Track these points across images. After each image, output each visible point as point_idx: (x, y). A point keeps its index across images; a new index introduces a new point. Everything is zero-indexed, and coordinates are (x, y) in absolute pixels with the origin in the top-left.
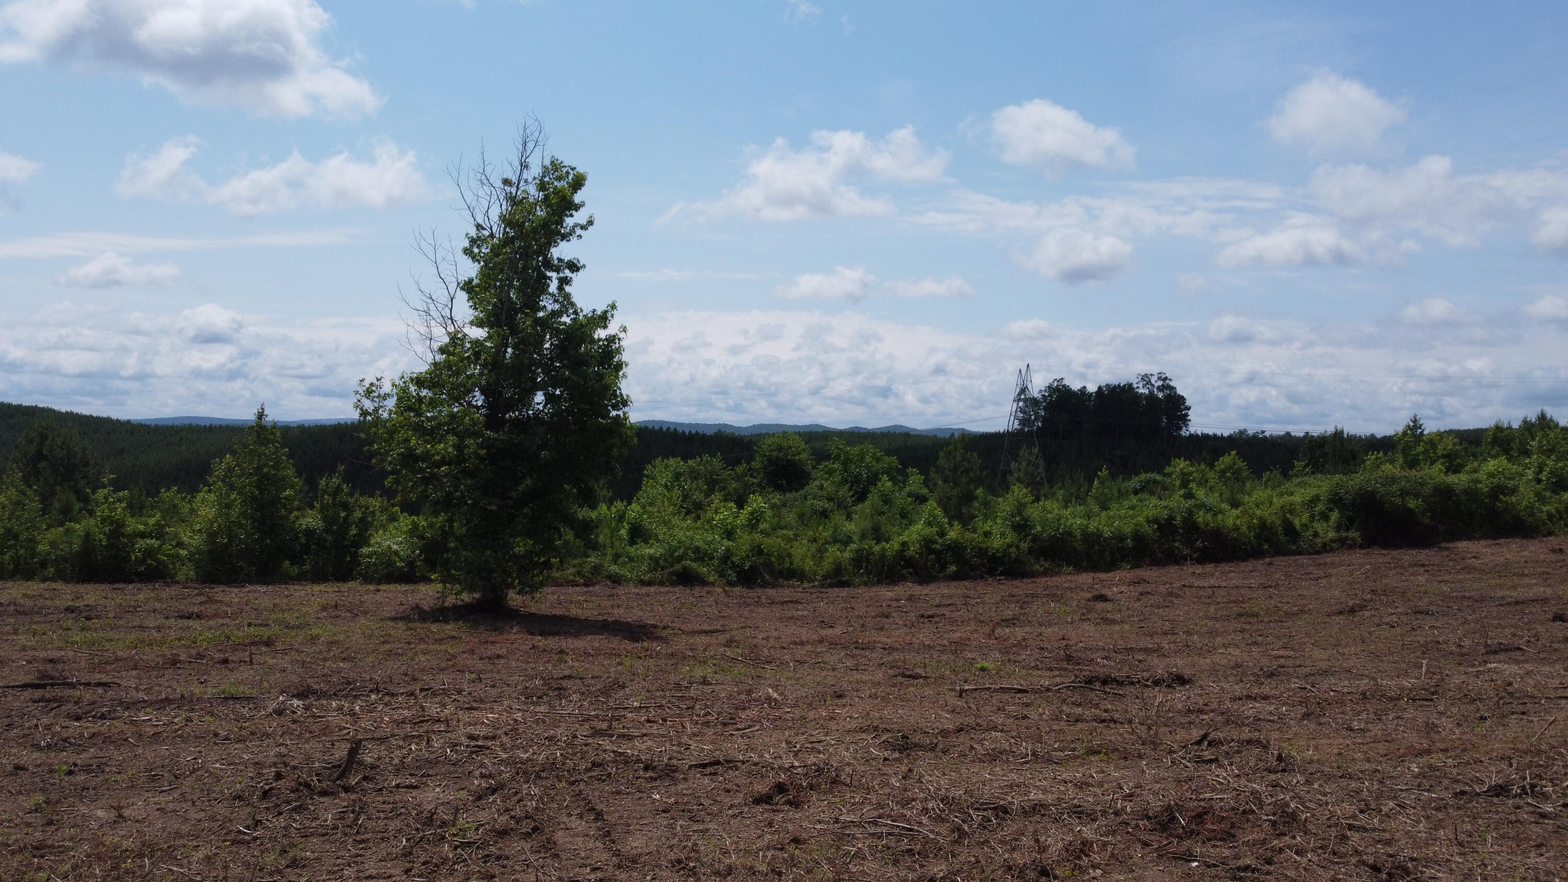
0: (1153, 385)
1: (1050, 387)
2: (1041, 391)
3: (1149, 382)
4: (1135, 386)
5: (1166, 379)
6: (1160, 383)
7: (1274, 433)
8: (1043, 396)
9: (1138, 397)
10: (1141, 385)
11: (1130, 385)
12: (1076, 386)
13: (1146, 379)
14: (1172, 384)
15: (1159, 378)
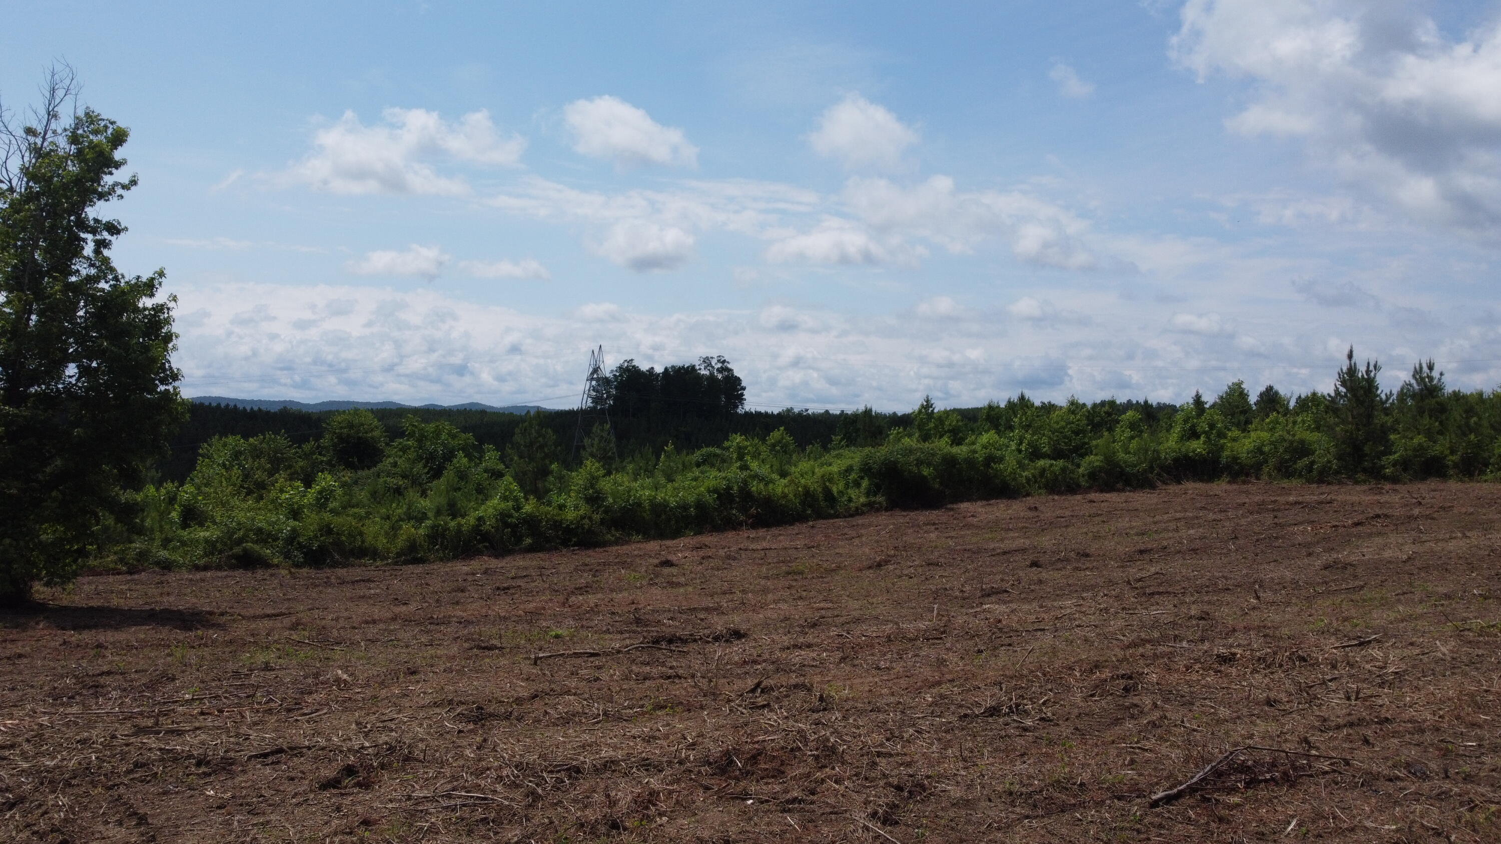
0: (713, 367)
1: (620, 368)
2: (612, 371)
3: (710, 365)
4: (697, 367)
5: (724, 361)
6: (719, 365)
7: (815, 411)
8: (615, 375)
9: (700, 377)
10: (702, 367)
11: (693, 367)
12: (644, 367)
13: (707, 361)
14: (729, 366)
15: (719, 361)
